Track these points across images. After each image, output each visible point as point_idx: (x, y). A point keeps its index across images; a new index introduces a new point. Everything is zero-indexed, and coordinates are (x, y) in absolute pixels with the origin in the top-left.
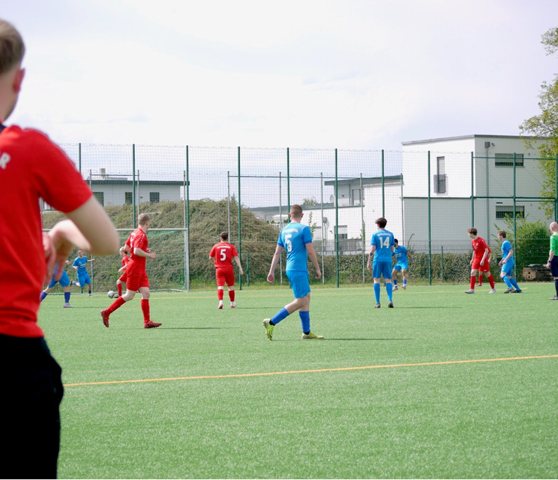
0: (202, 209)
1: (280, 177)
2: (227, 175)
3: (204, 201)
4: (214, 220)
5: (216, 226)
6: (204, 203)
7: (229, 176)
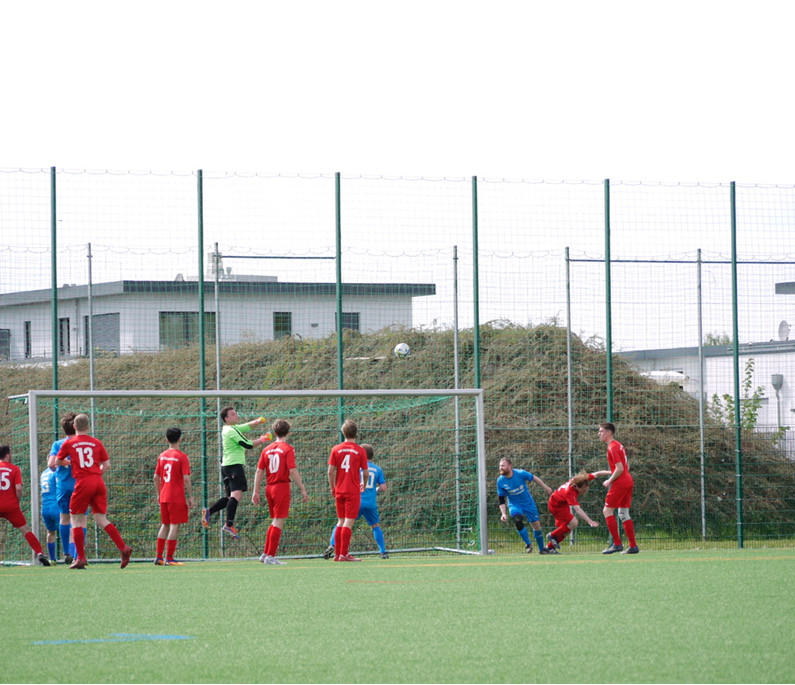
0: (493, 346)
1: (700, 262)
2: (564, 256)
3: (495, 326)
4: (523, 374)
5: (529, 391)
6: (498, 332)
7: (568, 260)
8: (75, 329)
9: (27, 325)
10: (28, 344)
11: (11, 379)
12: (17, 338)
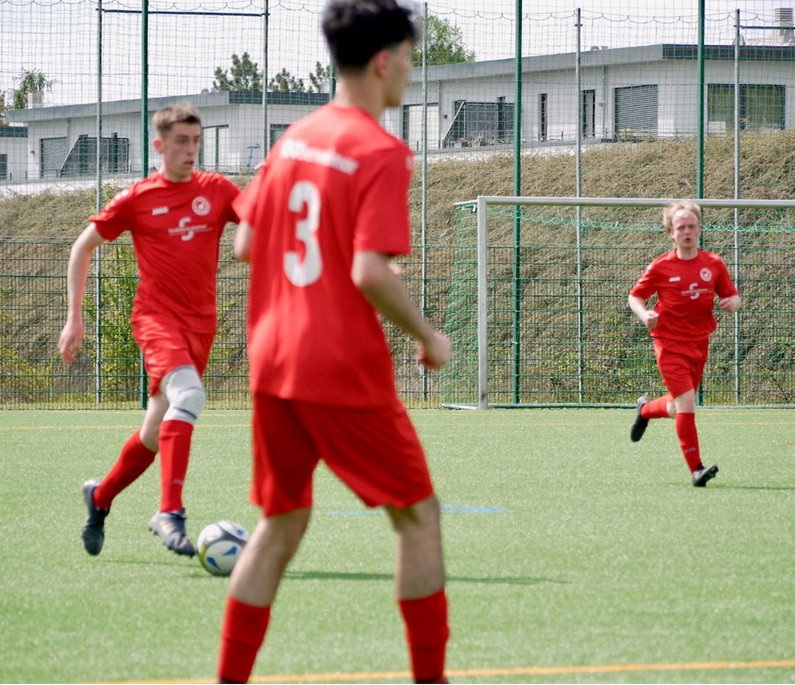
8: (601, 105)
9: (544, 97)
10: (543, 127)
11: (505, 170)
12: (529, 119)
